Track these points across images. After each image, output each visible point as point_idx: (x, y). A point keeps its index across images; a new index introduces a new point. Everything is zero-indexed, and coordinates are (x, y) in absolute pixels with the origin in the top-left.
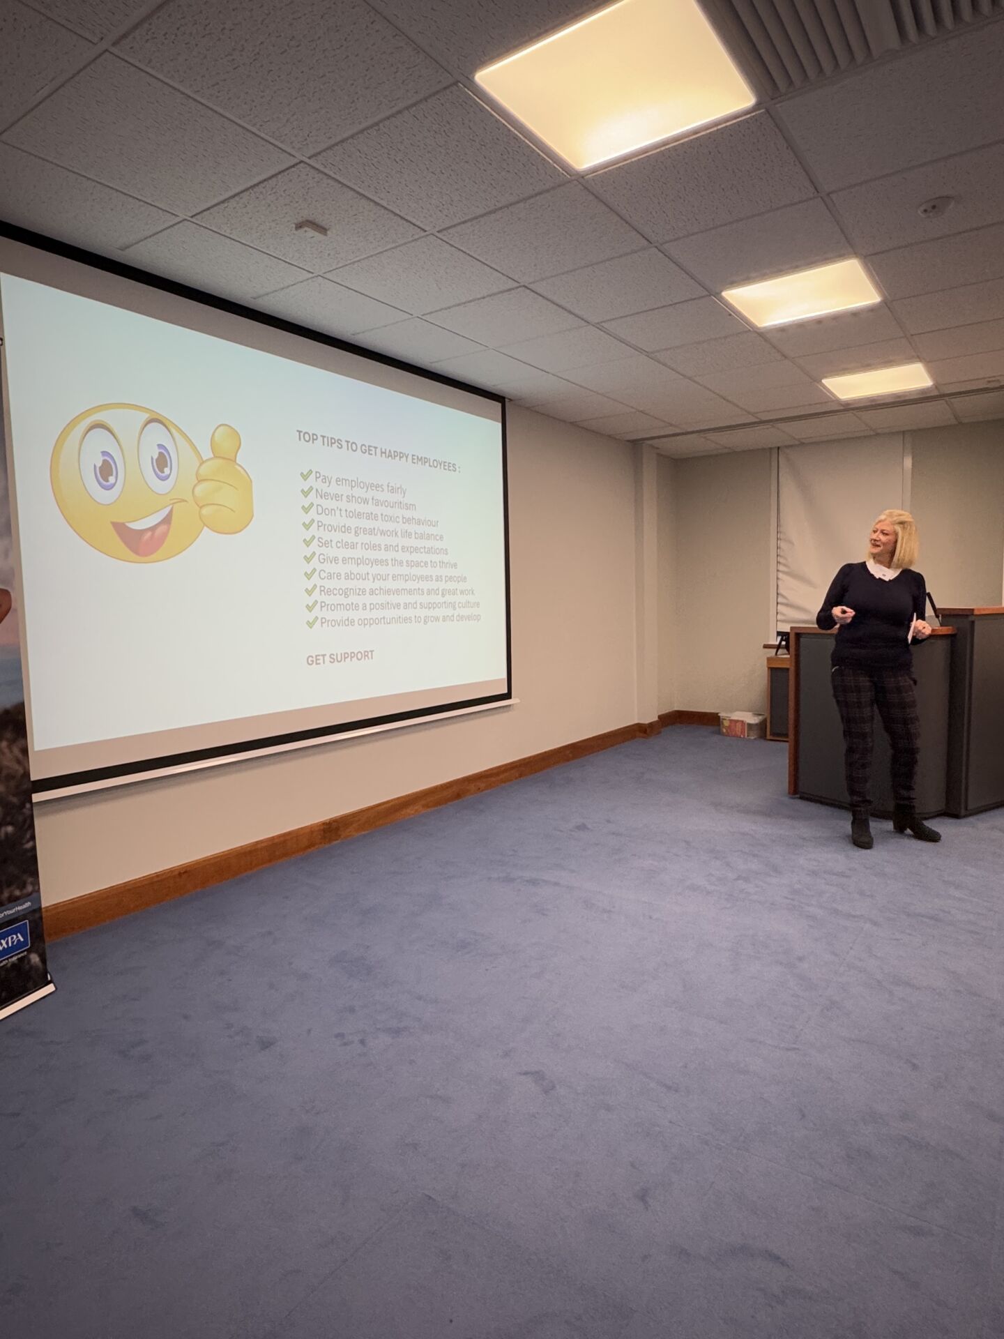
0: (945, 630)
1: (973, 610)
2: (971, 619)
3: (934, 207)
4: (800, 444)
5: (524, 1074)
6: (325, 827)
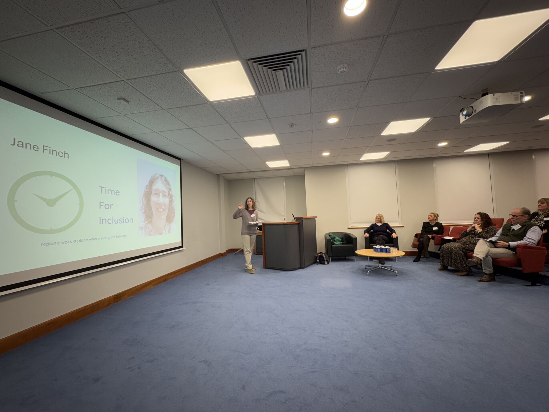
0: (297, 222)
1: (302, 217)
2: (302, 219)
3: (291, 125)
4: (260, 178)
5: (201, 362)
6: (115, 297)
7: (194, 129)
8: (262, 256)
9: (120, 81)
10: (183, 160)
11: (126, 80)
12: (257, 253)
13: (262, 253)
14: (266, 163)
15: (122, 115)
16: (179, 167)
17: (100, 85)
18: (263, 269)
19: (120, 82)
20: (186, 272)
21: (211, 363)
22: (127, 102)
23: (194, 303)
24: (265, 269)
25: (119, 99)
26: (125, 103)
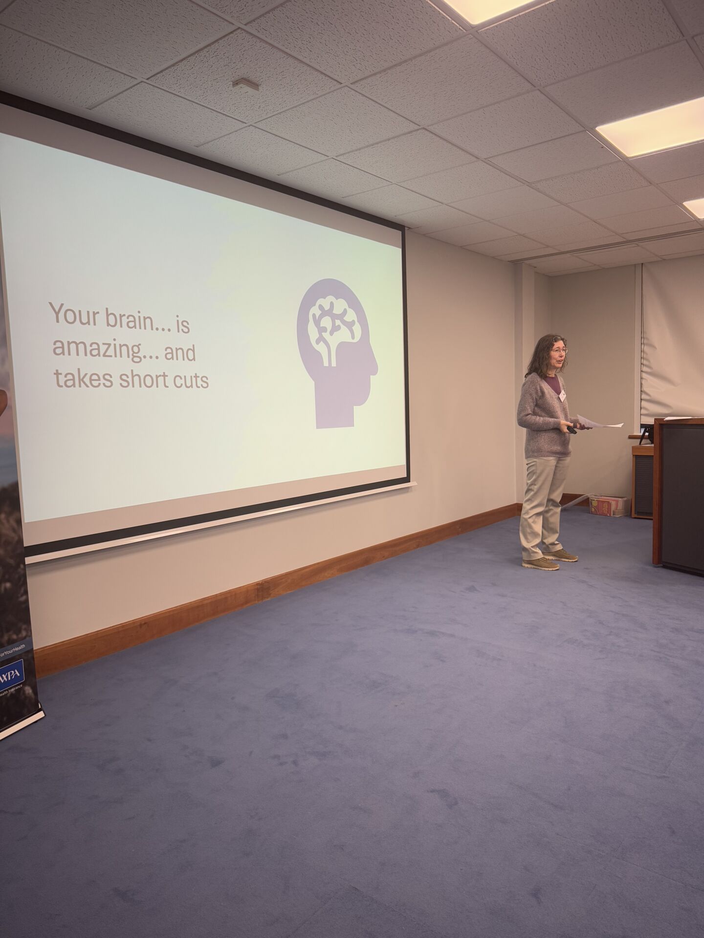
4: (663, 261)
5: (431, 792)
6: (258, 587)
7: (431, 128)
8: (650, 523)
9: (232, 33)
10: (409, 228)
11: (246, 25)
12: (637, 513)
13: (651, 514)
14: (686, 204)
15: (249, 126)
16: (399, 251)
17: (192, 57)
18: (650, 568)
19: (231, 35)
20: (418, 546)
21: (456, 803)
22: (255, 85)
23: (432, 634)
24: (656, 569)
25: (236, 83)
26: (250, 90)
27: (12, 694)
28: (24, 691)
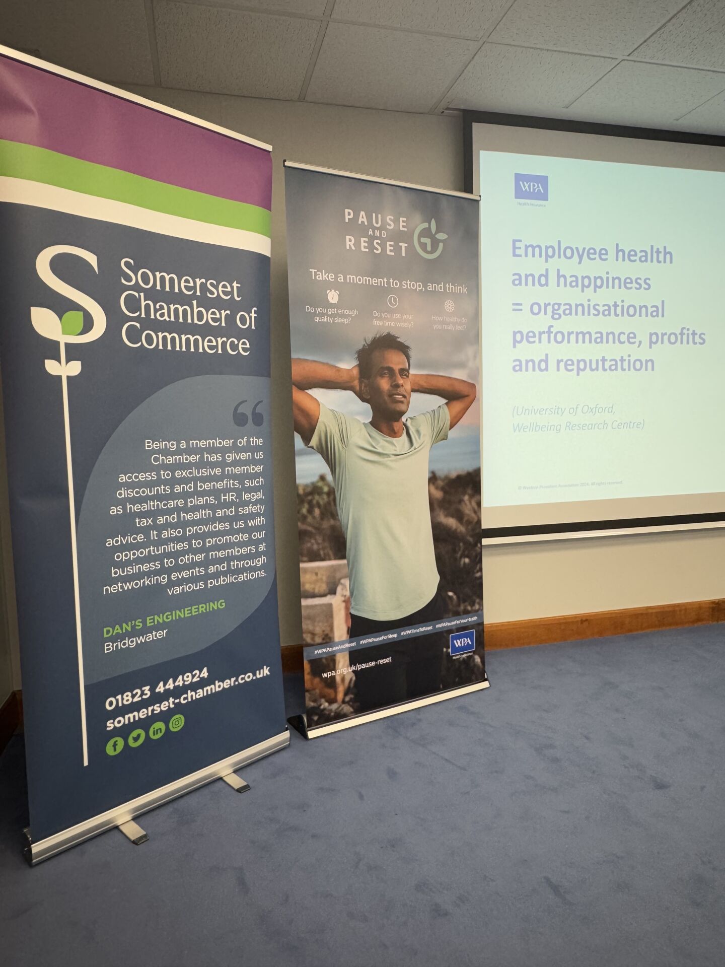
27: (464, 659)
28: (474, 659)
